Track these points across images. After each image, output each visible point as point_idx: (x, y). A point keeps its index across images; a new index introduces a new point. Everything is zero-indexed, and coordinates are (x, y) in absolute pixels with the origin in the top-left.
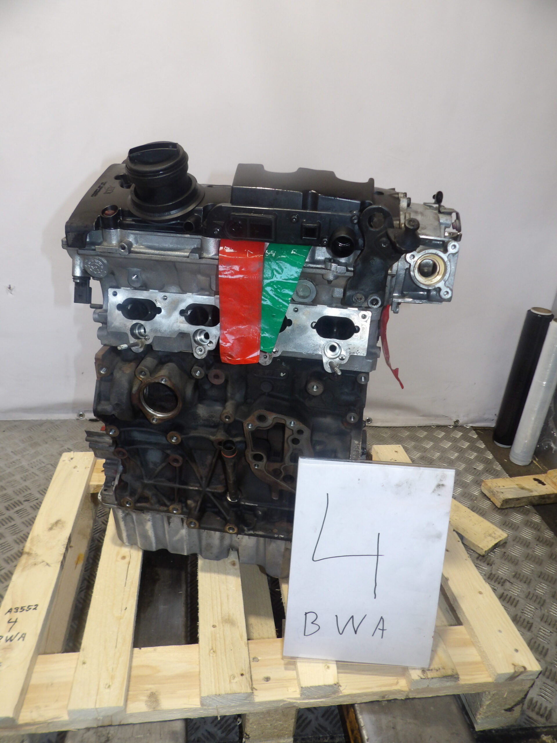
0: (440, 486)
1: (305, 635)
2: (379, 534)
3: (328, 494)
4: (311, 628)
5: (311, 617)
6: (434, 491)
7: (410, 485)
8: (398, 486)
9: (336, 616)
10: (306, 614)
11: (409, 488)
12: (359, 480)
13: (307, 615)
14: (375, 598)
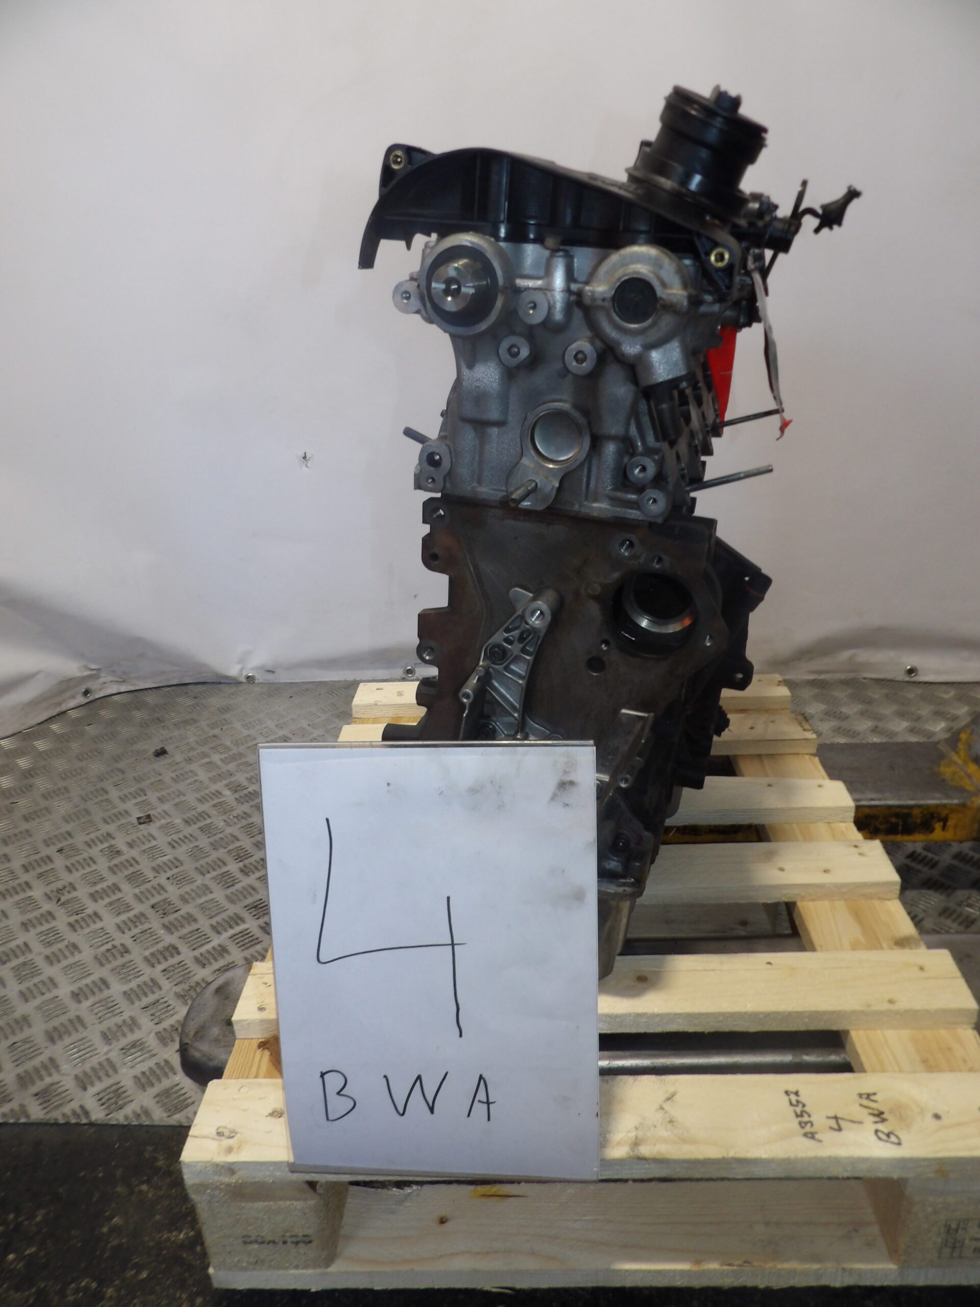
0: (565, 785)
1: (328, 1119)
2: (448, 898)
3: (327, 820)
4: (339, 1105)
5: (334, 1081)
6: (554, 798)
7: (500, 787)
8: (474, 791)
9: (385, 1077)
10: (322, 1075)
11: (499, 793)
12: (389, 784)
13: (325, 1076)
14: (461, 1036)
